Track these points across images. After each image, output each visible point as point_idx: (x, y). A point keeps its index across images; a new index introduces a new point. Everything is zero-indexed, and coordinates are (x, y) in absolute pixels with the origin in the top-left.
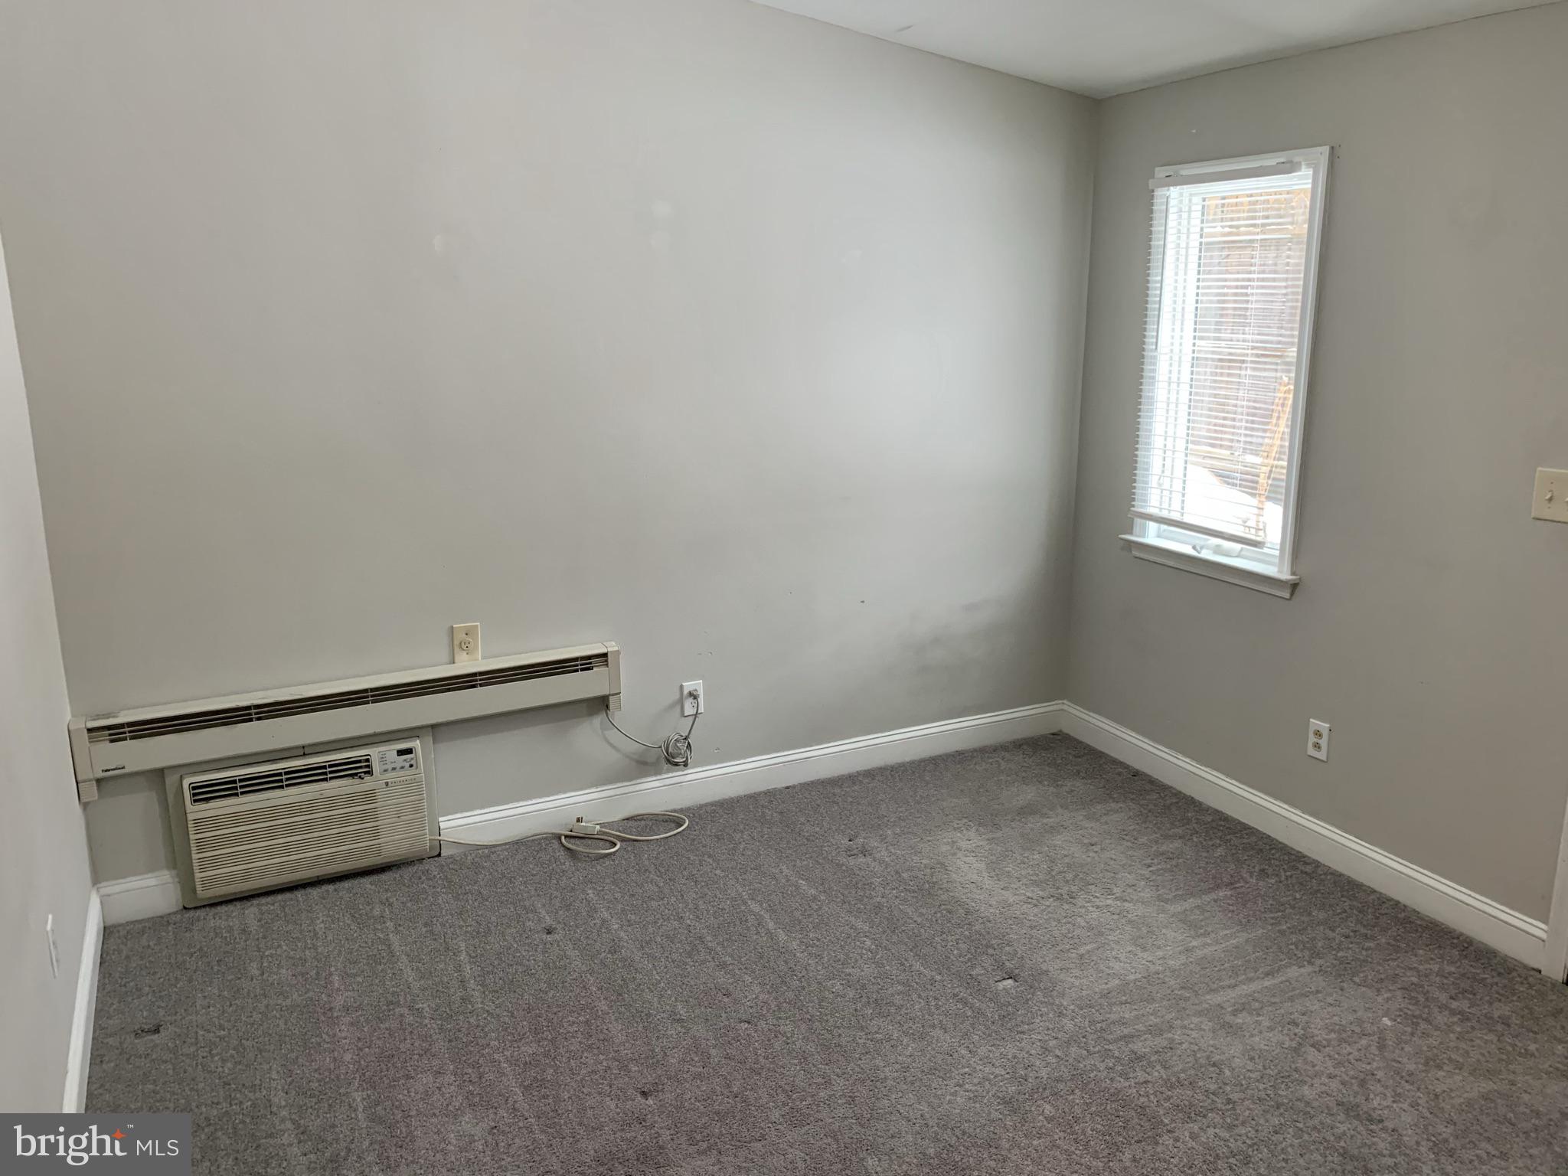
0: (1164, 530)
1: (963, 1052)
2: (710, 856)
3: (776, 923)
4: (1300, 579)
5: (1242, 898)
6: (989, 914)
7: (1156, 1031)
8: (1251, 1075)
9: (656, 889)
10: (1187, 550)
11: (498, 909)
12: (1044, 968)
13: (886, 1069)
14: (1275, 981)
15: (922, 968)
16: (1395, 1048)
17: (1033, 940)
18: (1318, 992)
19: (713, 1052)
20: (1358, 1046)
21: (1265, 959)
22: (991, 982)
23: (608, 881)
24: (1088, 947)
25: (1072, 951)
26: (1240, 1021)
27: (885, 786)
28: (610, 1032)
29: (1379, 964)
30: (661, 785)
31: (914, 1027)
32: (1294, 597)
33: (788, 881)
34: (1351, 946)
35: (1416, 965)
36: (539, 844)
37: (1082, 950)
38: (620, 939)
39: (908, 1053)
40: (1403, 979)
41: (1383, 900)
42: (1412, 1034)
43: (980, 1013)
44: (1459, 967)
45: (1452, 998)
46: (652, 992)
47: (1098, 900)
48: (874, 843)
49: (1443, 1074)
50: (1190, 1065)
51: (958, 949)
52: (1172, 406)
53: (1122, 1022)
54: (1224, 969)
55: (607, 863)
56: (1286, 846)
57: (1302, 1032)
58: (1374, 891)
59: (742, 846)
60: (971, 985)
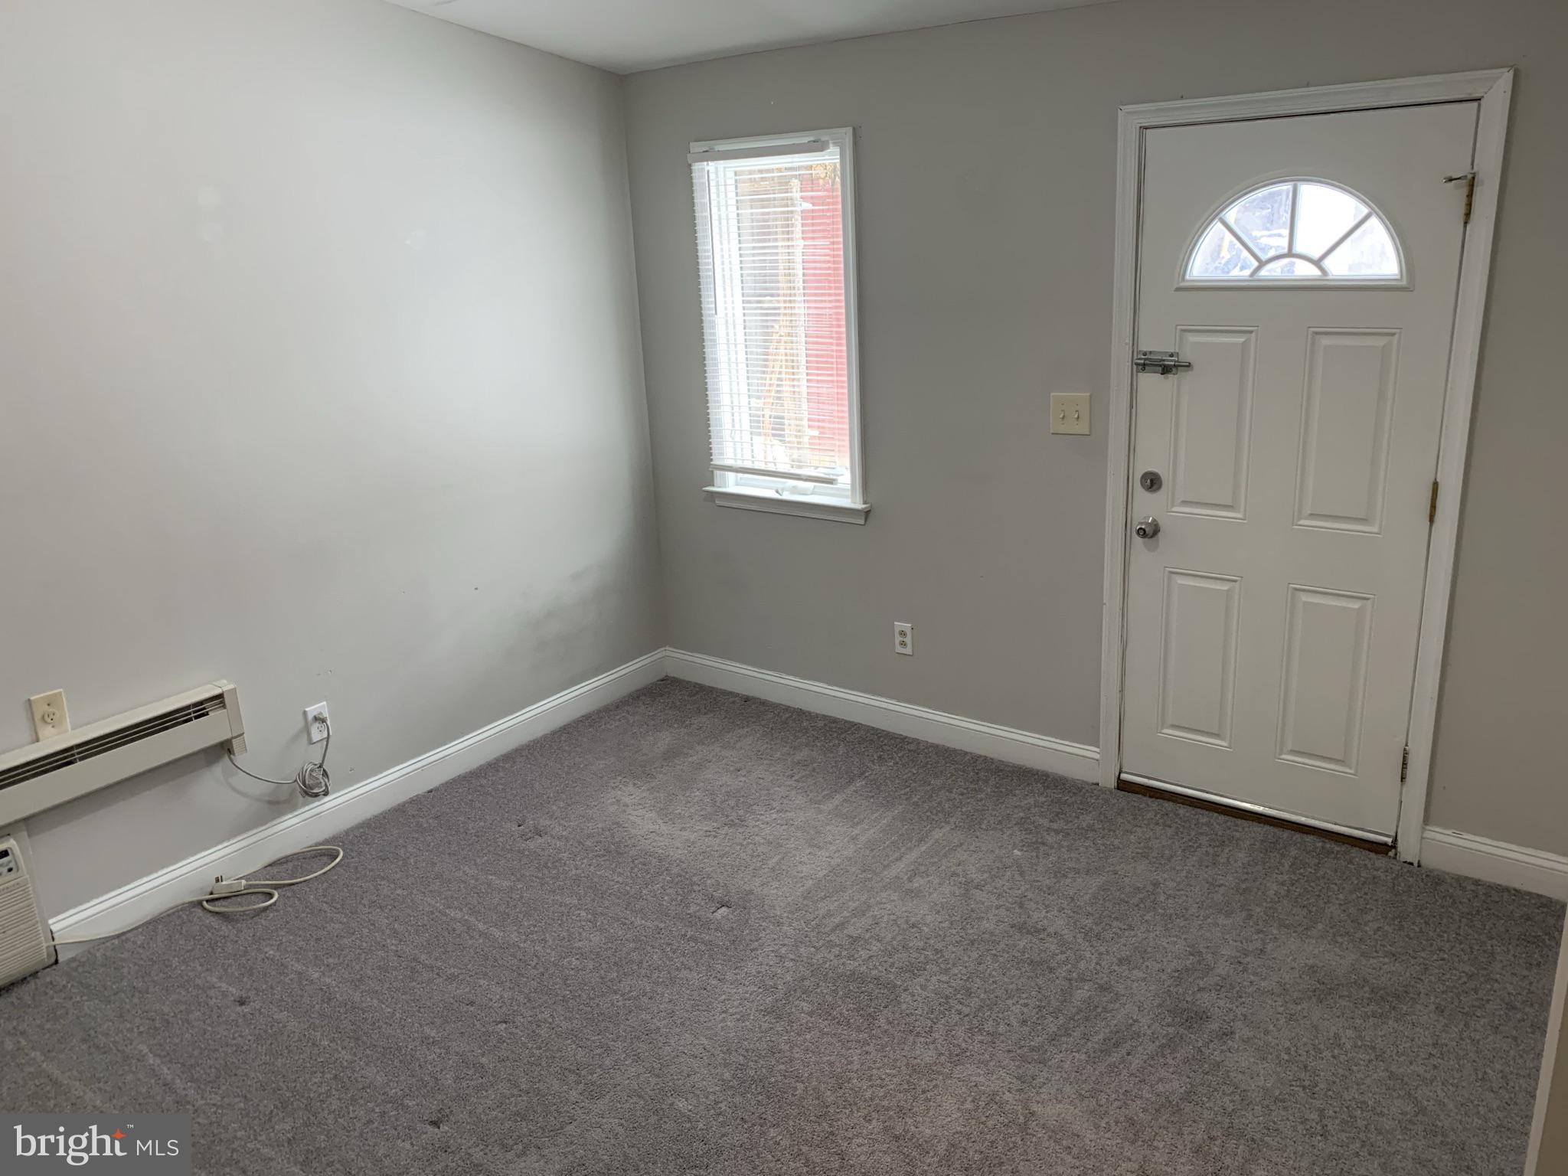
0: (741, 479)
1: (713, 982)
2: (383, 878)
3: (485, 923)
4: (871, 506)
5: (875, 784)
6: (679, 856)
7: (859, 913)
8: (943, 925)
9: (341, 926)
10: (770, 494)
11: (167, 998)
12: (748, 889)
13: (655, 1020)
14: (929, 845)
15: (643, 922)
16: (1031, 871)
17: (727, 868)
18: (961, 844)
19: (484, 1060)
20: (1006, 877)
21: (913, 829)
22: (709, 915)
23: (282, 933)
24: (775, 860)
25: (763, 867)
26: (917, 885)
27: (529, 766)
28: (367, 1078)
29: (993, 810)
30: (300, 820)
31: (661, 976)
32: (868, 522)
33: (477, 880)
34: (969, 801)
35: (1018, 803)
36: (180, 917)
37: (771, 863)
38: (328, 986)
39: (667, 1000)
40: (1014, 816)
41: (975, 759)
42: (1037, 857)
43: (709, 944)
44: (1047, 796)
45: (1051, 821)
46: (391, 1025)
47: (764, 817)
48: (544, 822)
49: (1070, 880)
50: (896, 932)
51: (667, 895)
52: (734, 366)
53: (829, 914)
54: (887, 847)
55: (271, 915)
56: (888, 733)
57: (965, 880)
58: (966, 753)
59: (412, 861)
60: (693, 923)
